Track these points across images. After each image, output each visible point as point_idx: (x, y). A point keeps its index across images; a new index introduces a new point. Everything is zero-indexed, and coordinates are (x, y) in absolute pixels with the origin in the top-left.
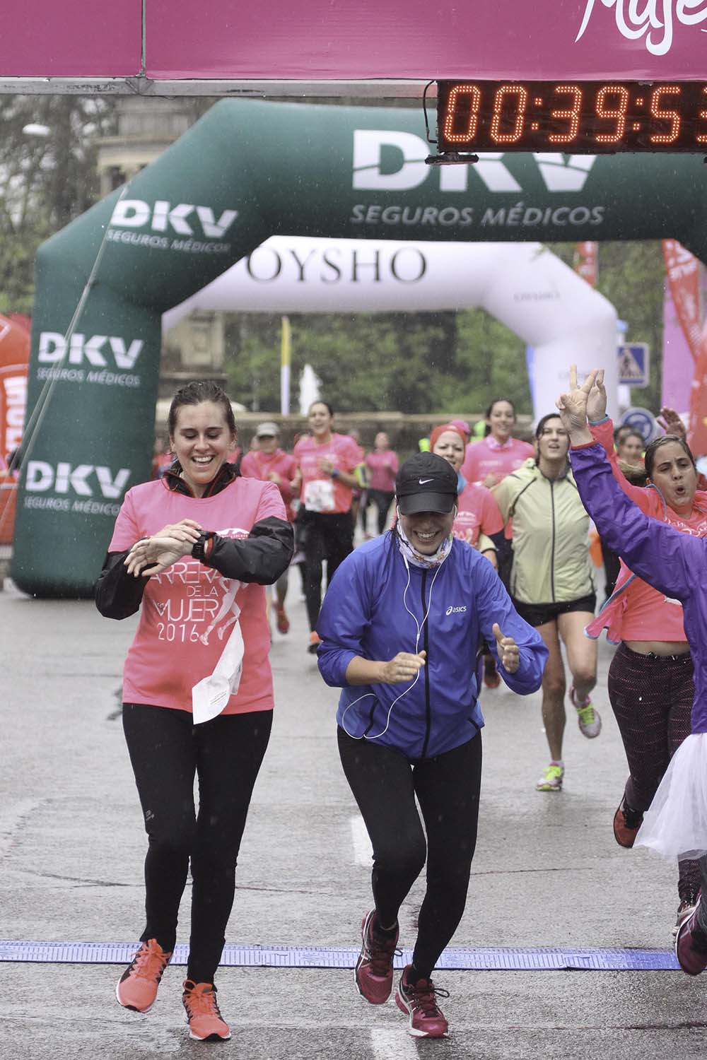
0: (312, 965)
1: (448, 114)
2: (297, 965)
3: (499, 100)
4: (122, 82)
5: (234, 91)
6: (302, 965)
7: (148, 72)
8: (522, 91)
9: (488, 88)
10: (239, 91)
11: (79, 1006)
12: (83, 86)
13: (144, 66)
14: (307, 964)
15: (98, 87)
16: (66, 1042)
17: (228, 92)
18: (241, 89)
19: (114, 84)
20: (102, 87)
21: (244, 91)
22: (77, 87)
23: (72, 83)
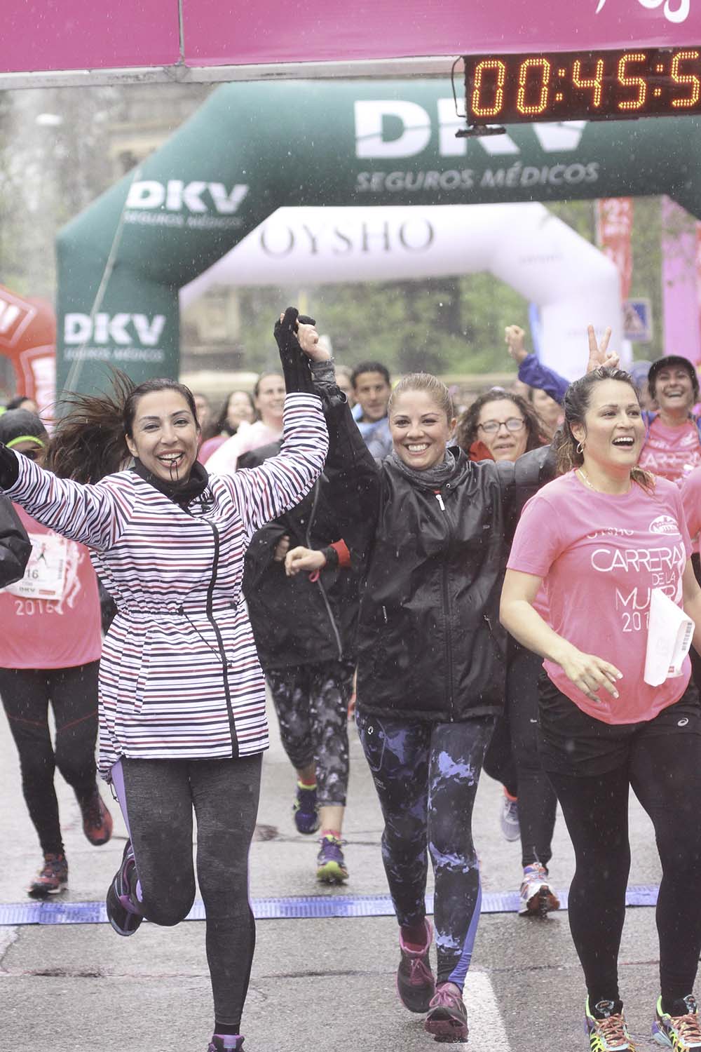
0: (383, 913)
1: (474, 89)
2: (369, 914)
3: (523, 73)
4: (160, 72)
5: (268, 74)
6: (374, 913)
7: (186, 61)
8: (546, 63)
9: (513, 62)
10: (272, 74)
11: (163, 963)
12: (123, 76)
13: (183, 54)
14: (379, 913)
15: (137, 77)
16: (156, 999)
17: (262, 75)
18: (275, 72)
19: (153, 73)
20: (141, 77)
21: (278, 74)
22: (117, 78)
23: (112, 74)
